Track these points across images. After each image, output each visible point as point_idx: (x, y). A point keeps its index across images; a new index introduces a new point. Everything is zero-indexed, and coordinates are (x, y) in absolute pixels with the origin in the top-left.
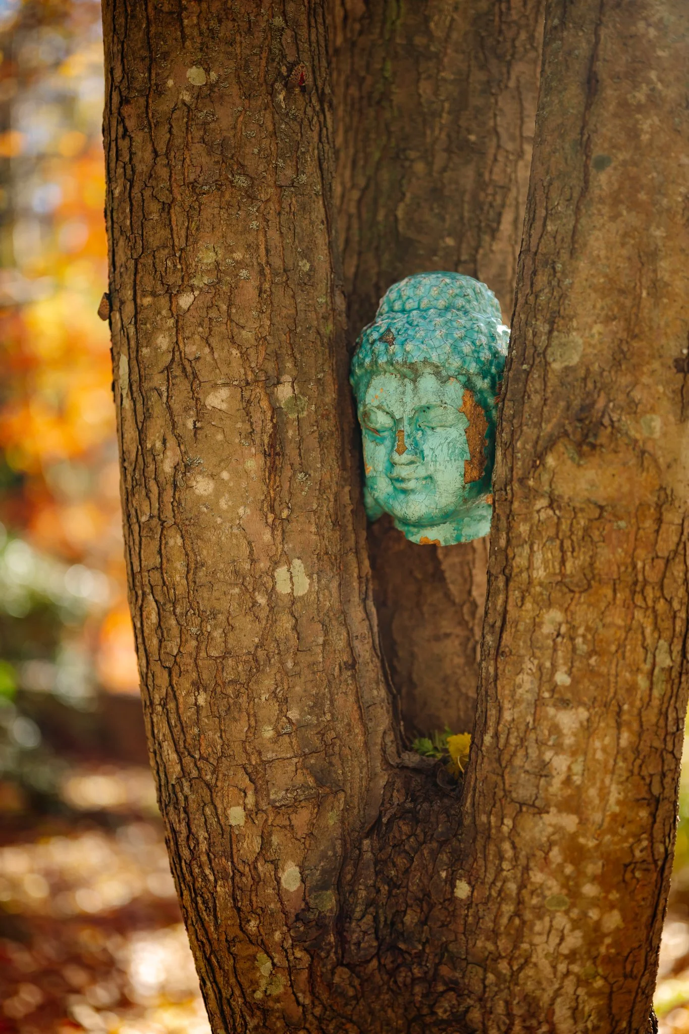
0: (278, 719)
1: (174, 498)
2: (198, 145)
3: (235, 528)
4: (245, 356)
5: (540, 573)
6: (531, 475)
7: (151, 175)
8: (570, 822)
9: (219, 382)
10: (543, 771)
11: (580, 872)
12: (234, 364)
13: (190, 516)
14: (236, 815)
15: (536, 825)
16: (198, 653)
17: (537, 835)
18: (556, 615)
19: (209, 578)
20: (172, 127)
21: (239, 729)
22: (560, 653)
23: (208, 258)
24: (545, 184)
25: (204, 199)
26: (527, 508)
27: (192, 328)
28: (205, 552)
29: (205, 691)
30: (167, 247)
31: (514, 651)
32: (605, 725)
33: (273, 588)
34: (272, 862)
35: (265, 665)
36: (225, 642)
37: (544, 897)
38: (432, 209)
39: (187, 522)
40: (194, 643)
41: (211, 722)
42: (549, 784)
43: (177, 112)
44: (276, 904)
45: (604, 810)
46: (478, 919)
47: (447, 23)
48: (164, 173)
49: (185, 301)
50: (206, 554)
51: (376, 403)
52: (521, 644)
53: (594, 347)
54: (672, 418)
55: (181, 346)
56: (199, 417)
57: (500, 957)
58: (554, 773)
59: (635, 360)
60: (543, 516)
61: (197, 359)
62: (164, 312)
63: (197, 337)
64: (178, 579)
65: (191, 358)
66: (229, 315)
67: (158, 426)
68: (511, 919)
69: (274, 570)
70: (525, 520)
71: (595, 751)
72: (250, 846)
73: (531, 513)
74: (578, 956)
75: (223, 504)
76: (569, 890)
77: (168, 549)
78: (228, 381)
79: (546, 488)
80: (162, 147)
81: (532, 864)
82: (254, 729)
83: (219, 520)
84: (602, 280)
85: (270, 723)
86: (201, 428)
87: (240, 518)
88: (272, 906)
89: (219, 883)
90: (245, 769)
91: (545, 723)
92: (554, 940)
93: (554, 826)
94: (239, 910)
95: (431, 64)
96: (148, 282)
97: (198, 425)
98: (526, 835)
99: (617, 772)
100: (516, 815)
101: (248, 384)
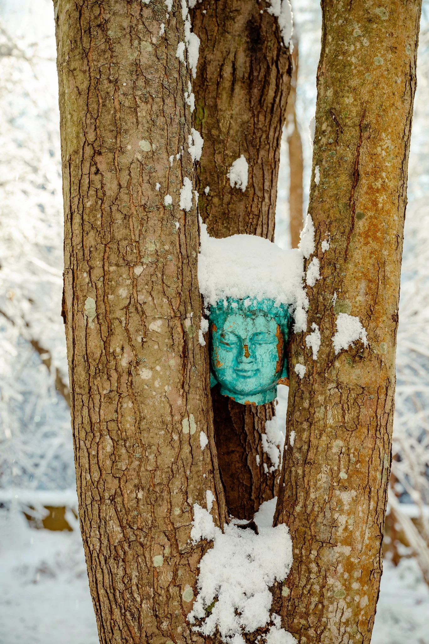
0: (183, 504)
1: (128, 380)
2: (146, 184)
3: (163, 397)
4: (170, 303)
5: (330, 421)
6: (326, 371)
7: (117, 198)
8: (347, 550)
9: (157, 316)
10: (334, 524)
11: (351, 576)
12: (164, 307)
13: (137, 391)
14: (158, 561)
15: (330, 553)
16: (140, 468)
17: (331, 558)
18: (339, 443)
19: (147, 426)
20: (130, 172)
21: (162, 510)
22: (342, 462)
23: (151, 248)
24: (327, 223)
25: (150, 215)
26: (323, 388)
27: (142, 286)
28: (146, 411)
29: (143, 490)
30: (127, 239)
31: (316, 462)
32: (363, 499)
33: (181, 430)
34: (178, 586)
35: (176, 474)
36: (156, 461)
37: (334, 592)
38: (223, 224)
39: (136, 395)
40: (137, 463)
41: (146, 508)
42: (337, 531)
43: (133, 164)
44: (179, 610)
45: (363, 542)
46: (295, 607)
47: (228, 125)
48: (125, 198)
49: (138, 270)
50: (146, 412)
51: (230, 330)
52: (320, 458)
53: (357, 308)
54: (391, 344)
55: (135, 295)
56: (145, 335)
57: (310, 627)
58: (339, 525)
59: (376, 315)
60: (332, 392)
61: (145, 303)
62: (124, 276)
63: (144, 291)
64: (128, 426)
65: (141, 302)
66: (163, 280)
67: (119, 340)
68: (316, 605)
69: (181, 421)
70: (322, 394)
71: (359, 512)
72: (166, 577)
73: (325, 390)
74: (350, 622)
75: (157, 384)
76: (346, 587)
77: (122, 409)
78: (161, 316)
79: (335, 378)
80: (124, 183)
81: (328, 574)
82: (170, 511)
83: (154, 393)
84: (360, 275)
85: (178, 506)
86: (146, 342)
87: (166, 392)
88: (177, 612)
89: (144, 602)
90: (165, 533)
91: (335, 499)
92: (339, 614)
93: (339, 553)
94: (156, 616)
95: (221, 146)
96: (114, 258)
97: (145, 340)
98: (325, 559)
99: (369, 522)
100: (320, 548)
101: (172, 318)
